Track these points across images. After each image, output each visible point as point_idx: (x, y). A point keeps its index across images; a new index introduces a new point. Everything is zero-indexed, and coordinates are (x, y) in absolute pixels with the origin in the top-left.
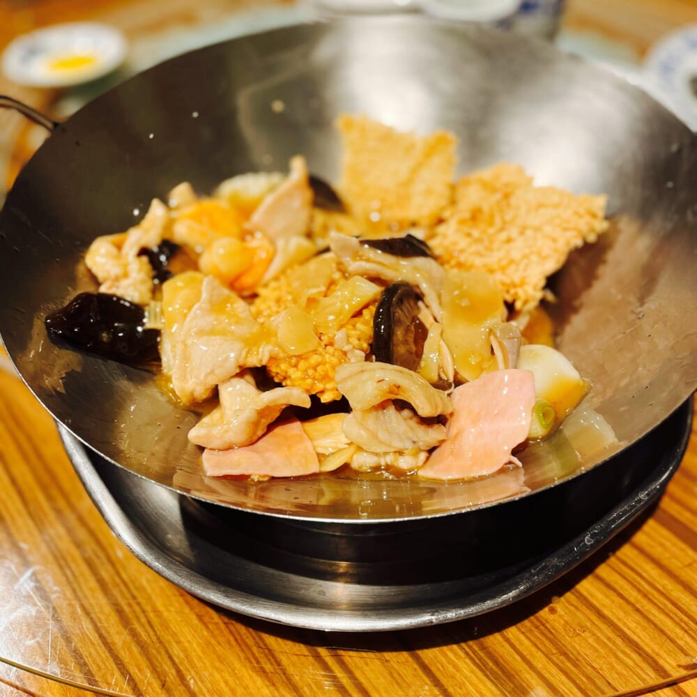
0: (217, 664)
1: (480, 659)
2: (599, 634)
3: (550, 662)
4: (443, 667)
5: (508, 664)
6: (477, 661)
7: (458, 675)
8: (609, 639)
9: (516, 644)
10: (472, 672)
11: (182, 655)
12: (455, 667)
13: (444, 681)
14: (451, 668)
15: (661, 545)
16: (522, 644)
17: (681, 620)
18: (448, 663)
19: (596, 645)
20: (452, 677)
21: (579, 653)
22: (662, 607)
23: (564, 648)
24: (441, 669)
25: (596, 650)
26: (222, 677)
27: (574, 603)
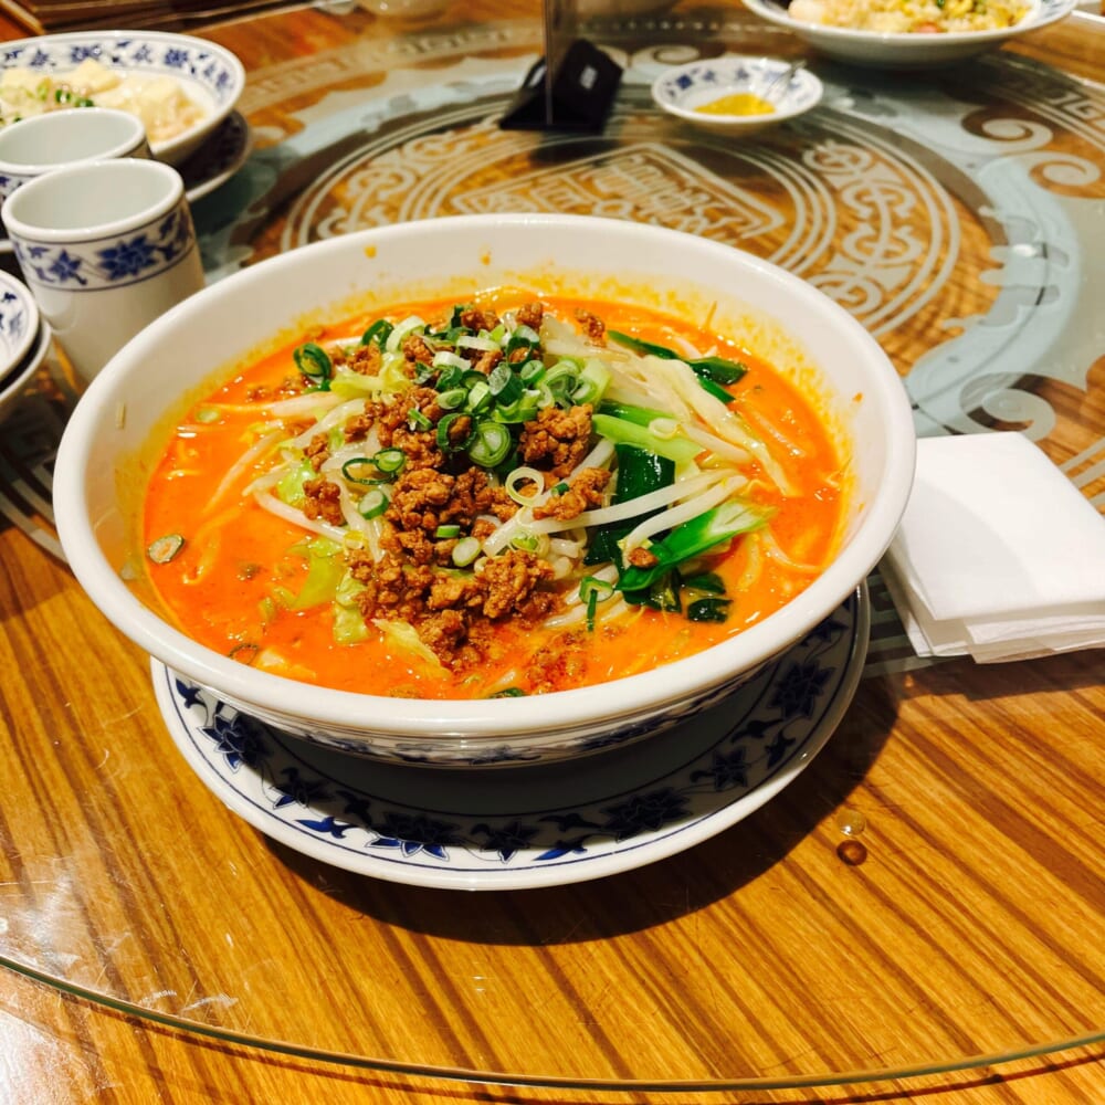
0: (262, 985)
1: (680, 1013)
2: (879, 991)
3: (793, 1029)
4: (617, 1019)
5: (724, 1025)
6: (675, 1016)
7: (640, 1035)
8: (896, 1000)
9: (742, 995)
10: (664, 1031)
11: (209, 967)
12: (636, 1019)
13: (615, 1041)
14: (629, 1023)
15: (1002, 863)
16: (750, 995)
17: (1022, 981)
18: (627, 1014)
19: (873, 1008)
20: (630, 1036)
21: (842, 1017)
22: (992, 959)
23: (819, 1007)
24: (614, 1022)
25: (873, 1016)
26: (265, 1004)
27: (845, 940)
